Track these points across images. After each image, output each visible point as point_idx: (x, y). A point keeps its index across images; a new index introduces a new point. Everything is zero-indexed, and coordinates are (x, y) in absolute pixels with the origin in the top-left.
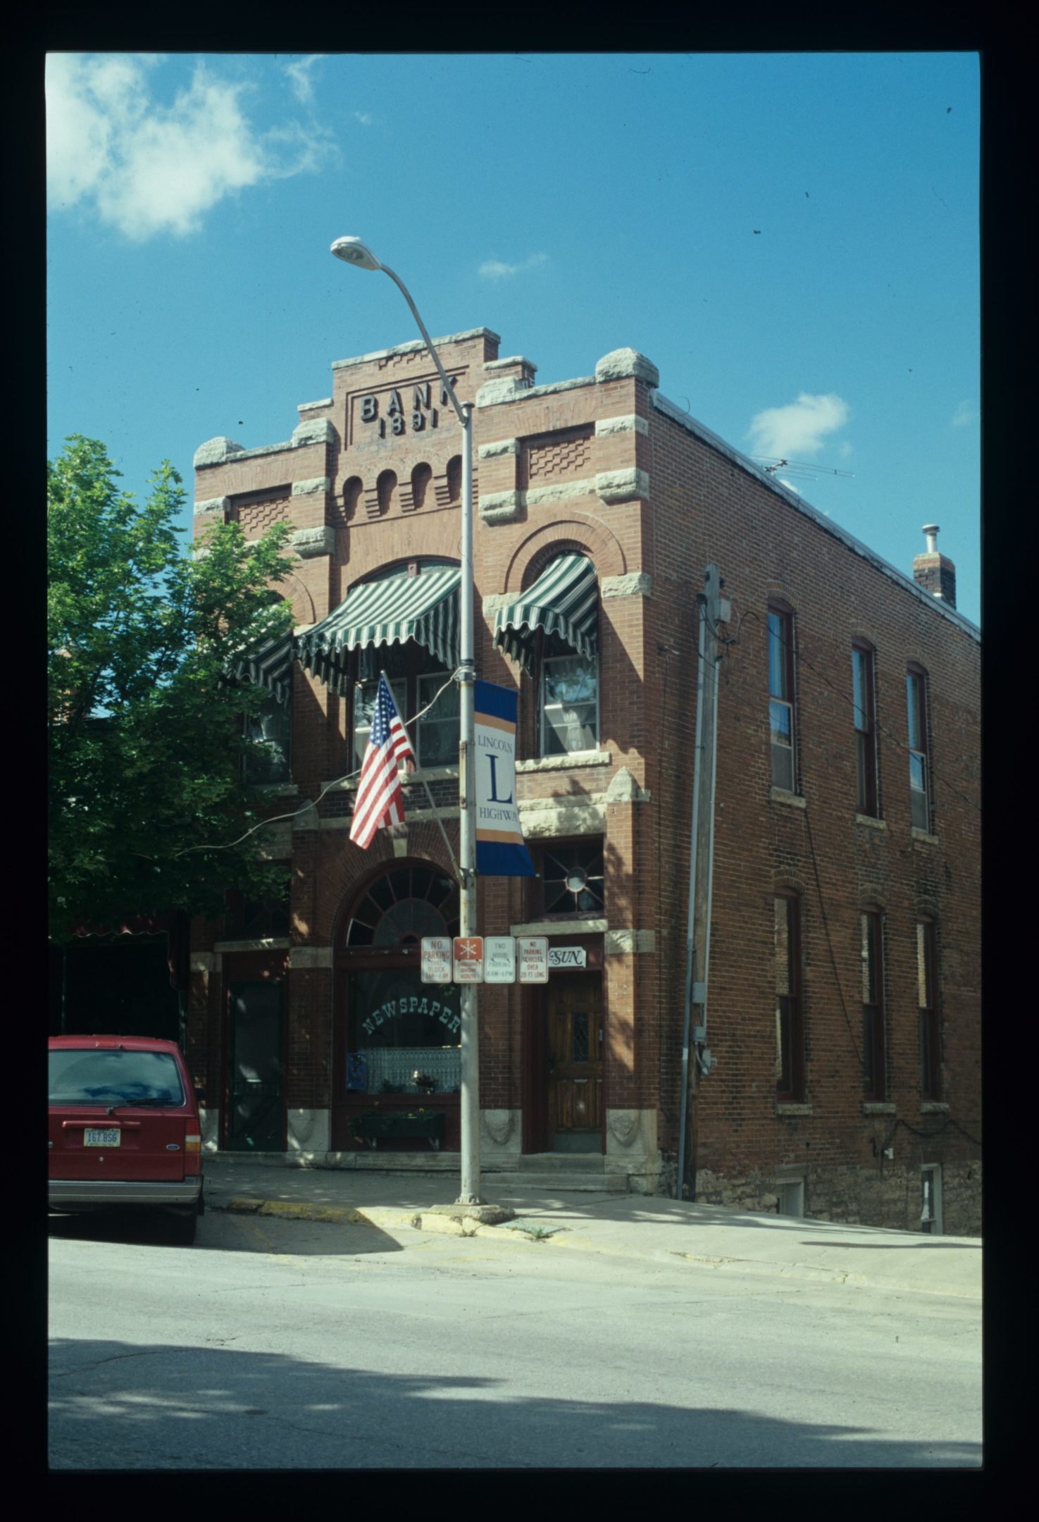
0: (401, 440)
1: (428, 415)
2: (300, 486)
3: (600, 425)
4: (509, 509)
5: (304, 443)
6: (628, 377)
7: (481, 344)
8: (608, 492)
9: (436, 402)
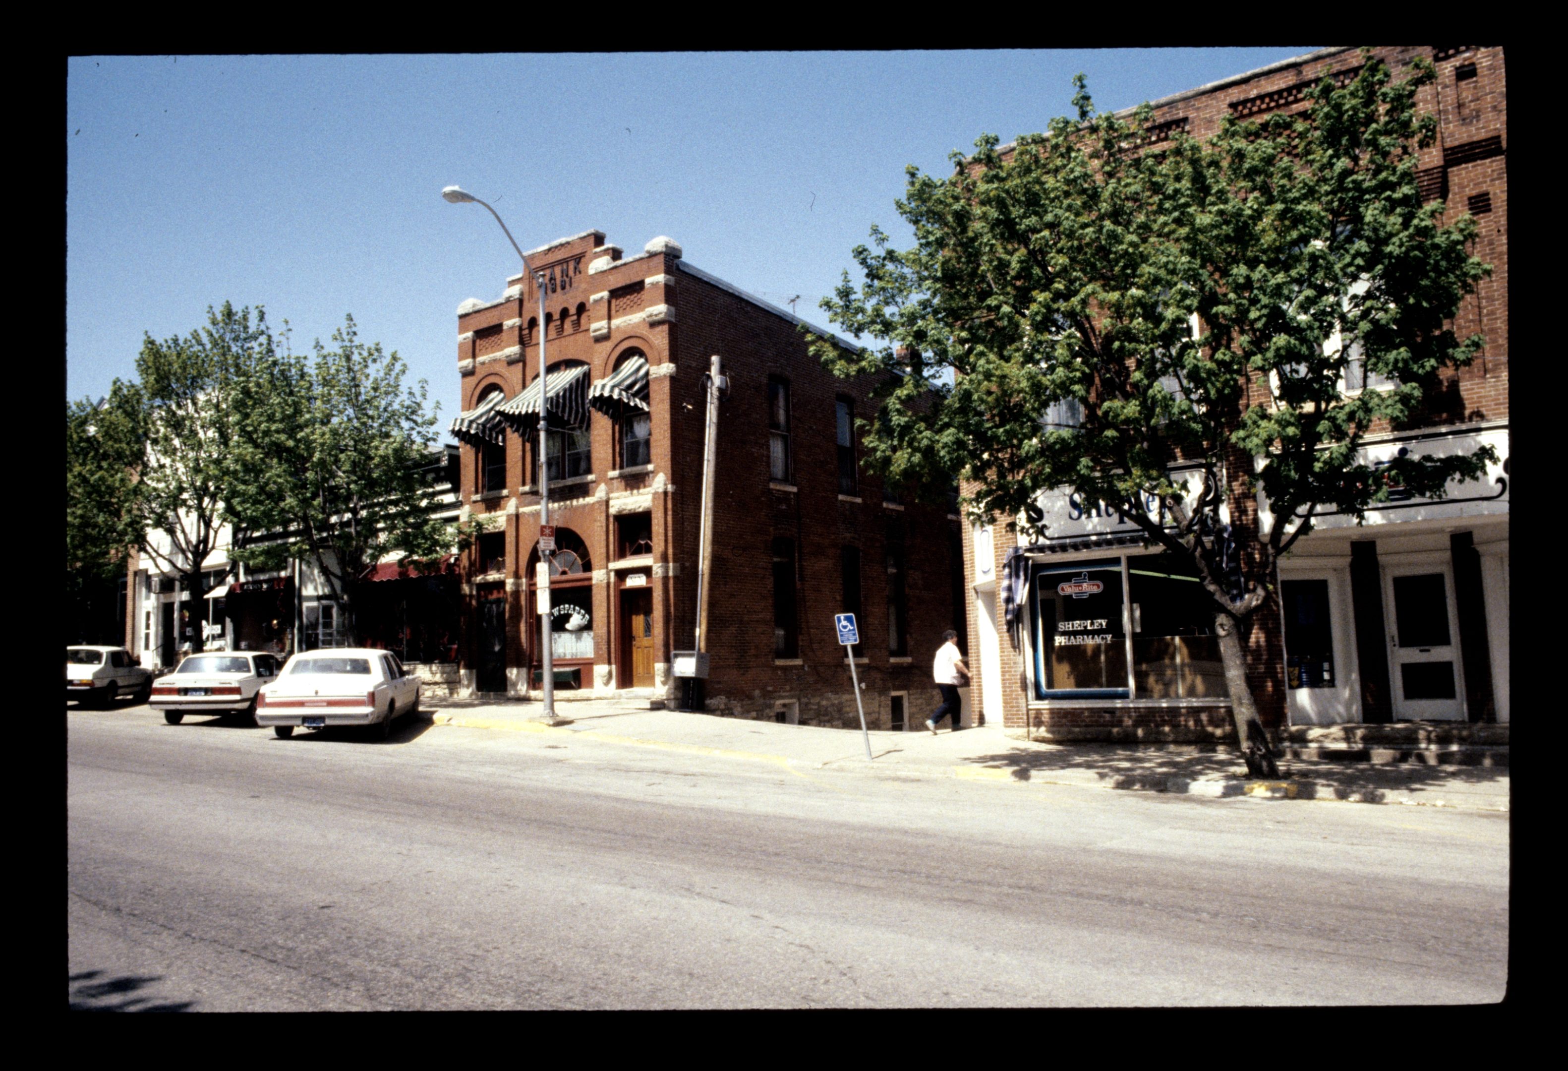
0: (555, 295)
1: (567, 280)
2: (508, 323)
3: (648, 281)
4: (605, 331)
5: (508, 300)
6: (660, 253)
7: (592, 240)
8: (651, 319)
9: (571, 273)
